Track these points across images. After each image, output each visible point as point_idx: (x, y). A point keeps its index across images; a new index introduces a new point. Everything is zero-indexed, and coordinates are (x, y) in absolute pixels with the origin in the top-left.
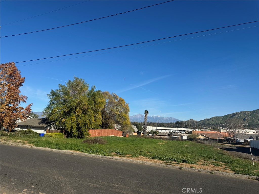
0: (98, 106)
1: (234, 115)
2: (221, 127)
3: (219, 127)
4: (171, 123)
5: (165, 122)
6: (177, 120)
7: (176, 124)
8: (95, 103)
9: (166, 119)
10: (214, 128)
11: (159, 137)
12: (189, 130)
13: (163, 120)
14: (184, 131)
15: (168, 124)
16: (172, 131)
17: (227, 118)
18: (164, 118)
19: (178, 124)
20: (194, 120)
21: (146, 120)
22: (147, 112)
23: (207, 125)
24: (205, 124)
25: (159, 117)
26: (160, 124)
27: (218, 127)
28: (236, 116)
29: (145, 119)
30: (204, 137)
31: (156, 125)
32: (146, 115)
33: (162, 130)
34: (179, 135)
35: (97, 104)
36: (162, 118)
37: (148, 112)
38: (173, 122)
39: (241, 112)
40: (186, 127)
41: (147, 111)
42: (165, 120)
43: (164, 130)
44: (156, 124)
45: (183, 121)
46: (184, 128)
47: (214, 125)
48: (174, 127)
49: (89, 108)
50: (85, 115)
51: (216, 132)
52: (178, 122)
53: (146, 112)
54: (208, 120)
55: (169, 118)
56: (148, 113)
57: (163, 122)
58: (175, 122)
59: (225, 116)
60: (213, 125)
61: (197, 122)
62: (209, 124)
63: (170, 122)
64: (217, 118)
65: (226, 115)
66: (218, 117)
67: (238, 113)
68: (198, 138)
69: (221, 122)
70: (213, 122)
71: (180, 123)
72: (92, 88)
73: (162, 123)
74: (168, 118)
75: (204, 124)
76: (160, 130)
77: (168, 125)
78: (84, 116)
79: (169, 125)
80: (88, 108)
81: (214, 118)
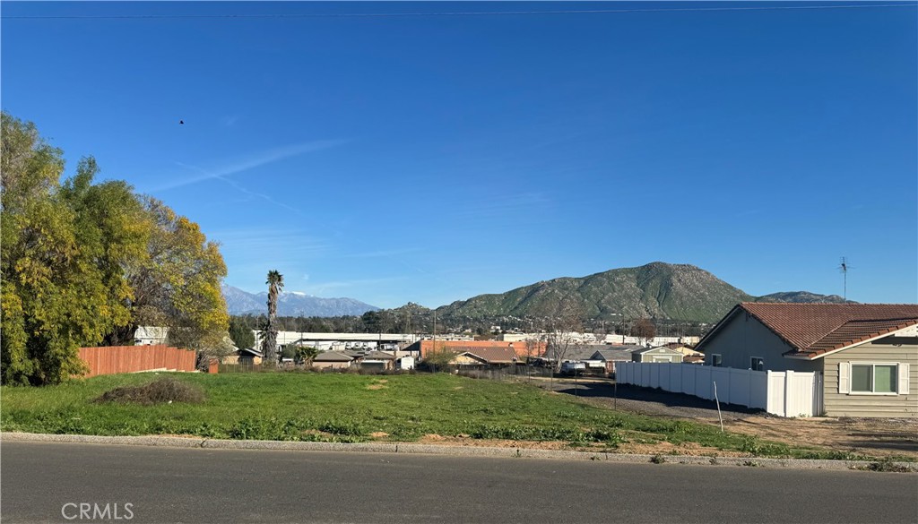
0: (119, 250)
1: (535, 289)
2: (499, 328)
3: (492, 327)
4: (344, 318)
5: (322, 315)
6: (363, 305)
7: (365, 319)
8: (109, 237)
9: (327, 305)
10: (479, 331)
11: (322, 365)
12: (411, 338)
13: (316, 306)
14: (395, 342)
15: (336, 321)
16: (353, 344)
17: (515, 299)
18: (321, 300)
19: (372, 321)
20: (419, 304)
21: (275, 306)
22: (276, 276)
23: (459, 322)
24: (451, 320)
25: (301, 297)
26: (305, 321)
27: (490, 328)
28: (541, 292)
29: (269, 304)
30: (472, 360)
31: (296, 326)
32: (272, 291)
33: (320, 343)
34: (386, 356)
35: (118, 241)
36: (312, 302)
37: (280, 278)
38: (350, 313)
39: (554, 280)
40: (396, 328)
41: (276, 273)
42: (323, 306)
43: (327, 342)
44: (293, 323)
45: (386, 309)
46: (391, 332)
47: (480, 322)
48: (357, 330)
49: (81, 255)
50: (64, 287)
51: (491, 342)
52: (371, 313)
53: (274, 277)
54: (462, 304)
55: (338, 301)
56: (279, 280)
57: (316, 315)
58: (359, 313)
59: (510, 292)
60: (476, 319)
61: (427, 313)
62: (465, 319)
63: (341, 314)
64: (489, 298)
65: (514, 291)
66: (489, 295)
67: (548, 283)
68: (452, 363)
69: (498, 309)
70: (475, 314)
71: (377, 318)
72: (80, 171)
73: (316, 319)
74: (333, 299)
75: (450, 318)
76: (314, 343)
77: (335, 323)
78: (61, 293)
79: (339, 325)
80: (75, 258)
81: (480, 298)
